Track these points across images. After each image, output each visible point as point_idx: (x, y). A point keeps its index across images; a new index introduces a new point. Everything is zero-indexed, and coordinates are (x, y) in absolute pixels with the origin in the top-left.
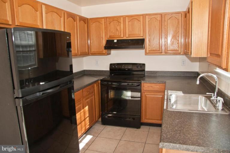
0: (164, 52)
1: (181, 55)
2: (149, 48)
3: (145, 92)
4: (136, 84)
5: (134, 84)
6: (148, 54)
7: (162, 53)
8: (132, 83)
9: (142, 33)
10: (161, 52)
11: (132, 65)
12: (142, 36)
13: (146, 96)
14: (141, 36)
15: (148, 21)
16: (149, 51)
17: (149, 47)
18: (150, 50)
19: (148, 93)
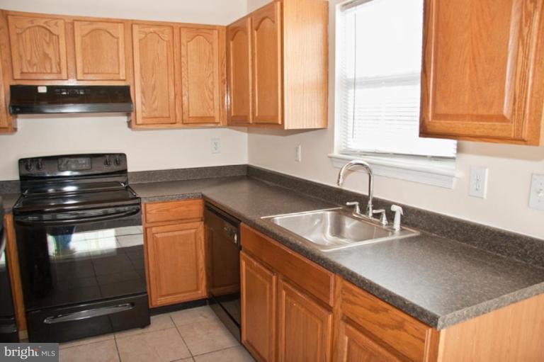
0: (181, 122)
1: (219, 127)
2: (143, 111)
3: (151, 227)
4: (127, 208)
5: (121, 209)
6: (141, 127)
7: (175, 123)
8: (118, 209)
9: (123, 71)
10: (174, 121)
11: (89, 159)
12: (124, 78)
13: (157, 238)
14: (122, 78)
15: (140, 40)
16: (143, 118)
17: (144, 108)
18: (145, 115)
19: (159, 229)
